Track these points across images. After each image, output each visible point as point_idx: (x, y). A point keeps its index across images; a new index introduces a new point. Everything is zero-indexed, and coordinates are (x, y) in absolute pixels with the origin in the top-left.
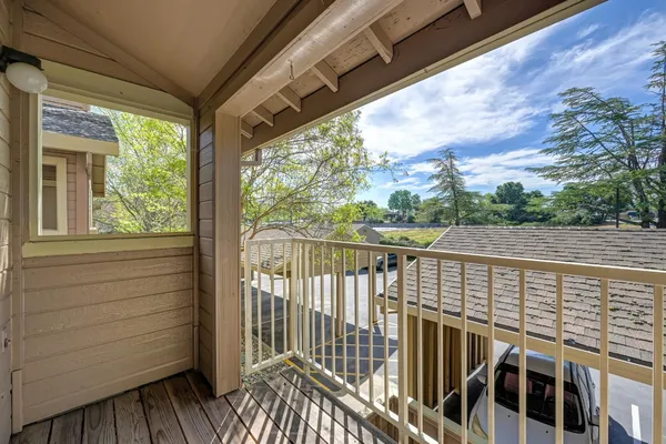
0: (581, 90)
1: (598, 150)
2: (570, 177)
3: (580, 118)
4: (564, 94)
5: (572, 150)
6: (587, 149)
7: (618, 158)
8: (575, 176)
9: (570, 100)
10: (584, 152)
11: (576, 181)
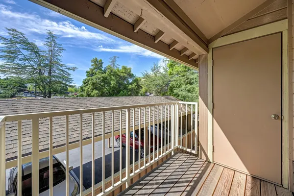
0: (19, 32)
1: (27, 63)
2: (12, 73)
3: (18, 46)
4: (10, 30)
5: (14, 60)
6: (22, 62)
7: (35, 69)
8: (15, 73)
9: (13, 34)
10: (20, 62)
11: (15, 76)
